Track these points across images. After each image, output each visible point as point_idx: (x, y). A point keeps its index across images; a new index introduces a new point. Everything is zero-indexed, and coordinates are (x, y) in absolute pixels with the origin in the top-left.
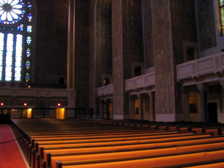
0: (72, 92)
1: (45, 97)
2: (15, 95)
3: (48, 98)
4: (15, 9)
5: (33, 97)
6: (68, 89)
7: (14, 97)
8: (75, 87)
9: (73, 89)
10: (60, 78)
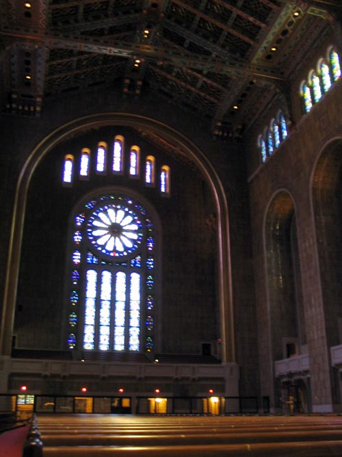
0: (232, 369)
1: (188, 379)
2: (142, 376)
3: (194, 380)
4: (127, 231)
5: (170, 378)
6: (224, 363)
7: (140, 379)
8: (237, 361)
9: (233, 364)
10: (204, 345)
